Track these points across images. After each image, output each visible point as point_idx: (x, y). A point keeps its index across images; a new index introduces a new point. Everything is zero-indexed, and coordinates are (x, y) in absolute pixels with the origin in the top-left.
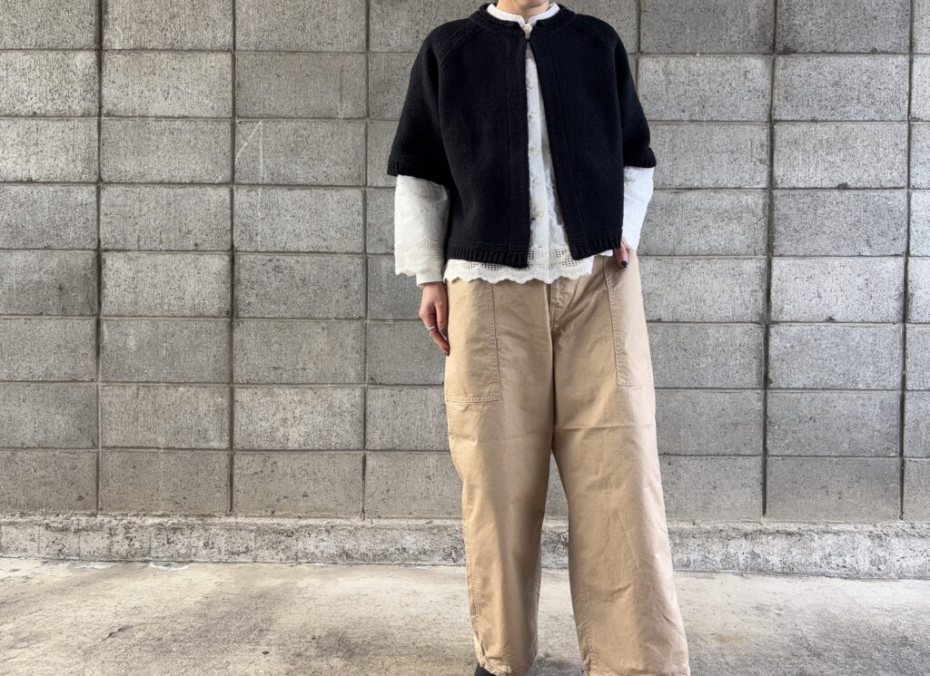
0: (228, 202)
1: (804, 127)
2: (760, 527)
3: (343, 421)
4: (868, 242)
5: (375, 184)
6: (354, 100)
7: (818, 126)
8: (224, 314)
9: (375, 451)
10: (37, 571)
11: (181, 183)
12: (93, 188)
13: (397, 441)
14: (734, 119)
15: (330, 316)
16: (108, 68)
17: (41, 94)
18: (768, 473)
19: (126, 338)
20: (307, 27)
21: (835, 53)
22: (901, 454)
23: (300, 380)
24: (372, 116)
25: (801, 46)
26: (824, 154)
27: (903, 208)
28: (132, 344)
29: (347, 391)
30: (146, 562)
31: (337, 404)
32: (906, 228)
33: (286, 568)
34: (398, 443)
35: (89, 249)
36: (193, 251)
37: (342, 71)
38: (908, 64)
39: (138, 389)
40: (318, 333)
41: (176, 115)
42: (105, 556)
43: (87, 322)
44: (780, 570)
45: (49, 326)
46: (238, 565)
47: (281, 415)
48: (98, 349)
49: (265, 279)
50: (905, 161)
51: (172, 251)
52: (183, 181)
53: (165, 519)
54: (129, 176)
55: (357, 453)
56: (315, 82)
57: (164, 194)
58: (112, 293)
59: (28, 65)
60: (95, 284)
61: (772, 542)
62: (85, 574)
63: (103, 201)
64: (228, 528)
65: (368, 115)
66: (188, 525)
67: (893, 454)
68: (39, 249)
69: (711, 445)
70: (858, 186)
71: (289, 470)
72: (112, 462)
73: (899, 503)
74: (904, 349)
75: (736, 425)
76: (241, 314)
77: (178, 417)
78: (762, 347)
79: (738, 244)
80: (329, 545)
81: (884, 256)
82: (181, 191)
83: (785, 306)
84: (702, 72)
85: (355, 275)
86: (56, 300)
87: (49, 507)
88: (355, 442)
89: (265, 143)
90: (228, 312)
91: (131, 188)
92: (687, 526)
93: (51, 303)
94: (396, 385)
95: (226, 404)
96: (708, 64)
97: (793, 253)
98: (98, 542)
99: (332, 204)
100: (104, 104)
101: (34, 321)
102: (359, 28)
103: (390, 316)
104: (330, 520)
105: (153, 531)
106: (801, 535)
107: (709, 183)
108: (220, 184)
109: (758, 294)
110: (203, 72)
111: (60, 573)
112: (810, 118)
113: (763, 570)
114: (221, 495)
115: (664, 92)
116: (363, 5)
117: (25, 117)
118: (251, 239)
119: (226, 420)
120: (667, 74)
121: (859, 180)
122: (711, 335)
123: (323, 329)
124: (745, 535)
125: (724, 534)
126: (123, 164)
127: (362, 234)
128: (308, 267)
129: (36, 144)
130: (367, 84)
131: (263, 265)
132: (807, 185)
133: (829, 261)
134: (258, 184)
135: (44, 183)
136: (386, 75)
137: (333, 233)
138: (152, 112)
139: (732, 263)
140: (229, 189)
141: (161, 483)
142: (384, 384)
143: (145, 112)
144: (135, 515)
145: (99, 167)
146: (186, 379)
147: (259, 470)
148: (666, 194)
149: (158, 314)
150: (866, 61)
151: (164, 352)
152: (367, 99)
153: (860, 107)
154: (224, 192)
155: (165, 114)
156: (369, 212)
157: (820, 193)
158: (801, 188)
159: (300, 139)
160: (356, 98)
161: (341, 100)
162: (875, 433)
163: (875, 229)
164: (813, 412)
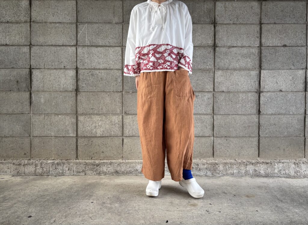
0: (75, 52)
1: (272, 25)
2: (257, 161)
3: (115, 127)
7: (277, 25)
8: (74, 90)
9: (127, 137)
10: (10, 179)
11: (59, 45)
12: (28, 47)
13: (134, 133)
14: (248, 23)
15: (111, 91)
16: (33, 6)
17: (10, 15)
18: (260, 143)
19: (40, 99)
22: (304, 136)
23: (101, 113)
24: (124, 22)
26: (278, 35)
27: (305, 53)
28: (42, 101)
29: (117, 116)
30: (49, 175)
31: (113, 121)
32: (306, 59)
33: (97, 176)
34: (134, 134)
35: (27, 68)
36: (64, 69)
37: (114, 7)
38: (306, 4)
39: (45, 116)
40: (107, 97)
41: (57, 22)
42: (34, 174)
43: (27, 93)
44: (264, 175)
45: (13, 95)
46: (80, 176)
47: (94, 125)
48: (31, 103)
49: (88, 78)
50: (305, 37)
51: (56, 69)
52: (60, 45)
53: (55, 161)
54: (41, 43)
55: (120, 137)
56: (105, 10)
57: (53, 49)
58: (35, 83)
59: (5, 4)
60: (29, 80)
61: (261, 166)
62: (27, 179)
63: (32, 52)
64: (77, 164)
65: (123, 22)
66: (63, 163)
67: (302, 136)
68: (10, 68)
69: (241, 134)
70: (290, 45)
71: (97, 144)
72: (36, 141)
73: (304, 152)
74: (305, 100)
75: (249, 126)
76: (80, 90)
77: (59, 126)
78: (258, 100)
79: (249, 65)
80: (111, 169)
81: (299, 69)
82: (59, 48)
83: (265, 86)
84: (237, 7)
85: (119, 77)
86: (16, 86)
87: (14, 157)
88: (120, 134)
89: (88, 31)
90: (75, 90)
91: (41, 47)
92: (233, 161)
93: (14, 87)
94: (134, 114)
95: (75, 121)
96: (239, 4)
97: (268, 68)
98: (31, 169)
99: (111, 52)
100: (32, 18)
101: (8, 93)
103: (131, 91)
104: (111, 161)
105: (51, 165)
106: (271, 163)
107: (239, 45)
108: (72, 46)
109: (256, 82)
110: (66, 7)
111: (18, 179)
112: (273, 22)
113: (259, 175)
114: (74, 152)
115: (224, 14)
117: (5, 23)
118: (83, 65)
119: (75, 127)
120: (225, 7)
121: (290, 43)
122: (240, 96)
123: (108, 95)
124: (253, 164)
125: (245, 163)
126: (39, 39)
127: (121, 63)
128: (103, 74)
129: (9, 32)
130: (123, 11)
131: (88, 73)
132: (273, 45)
133: (280, 71)
134: (86, 46)
135: (12, 45)
136: (130, 8)
137: (111, 62)
138: (49, 21)
139: (248, 72)
140: (75, 47)
141: (53, 148)
142: (130, 114)
143: (46, 21)
144: (44, 160)
145: (30, 40)
146: (61, 113)
147: (87, 144)
148: (225, 49)
149: (51, 90)
150: (292, 3)
151: (54, 104)
152: (123, 16)
153: (290, 19)
154: (74, 48)
155: (53, 21)
157: (277, 48)
158: (271, 46)
159: (100, 30)
160: (119, 16)
161: (114, 17)
162: (296, 129)
163: (296, 60)
164: (275, 122)
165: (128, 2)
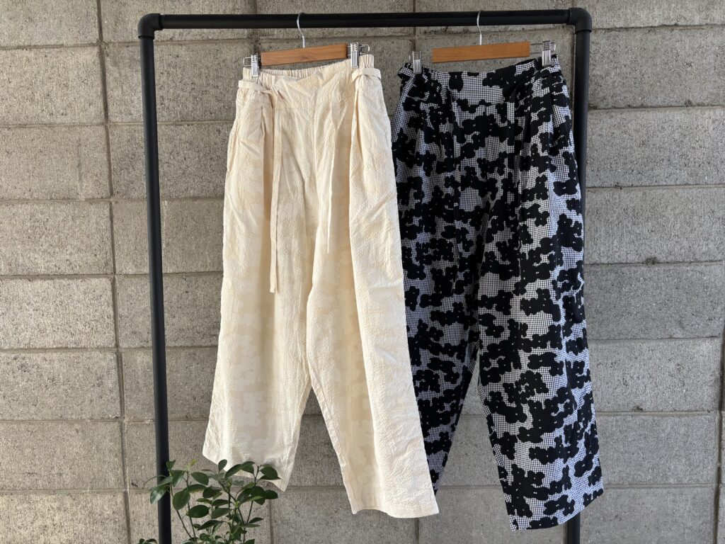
1: (606, 195)
3: (105, 529)
4: (680, 324)
5: (124, 272)
6: (95, 178)
7: (623, 193)
15: (84, 416)
20: (37, 96)
21: (643, 107)
23: (56, 486)
24: (116, 196)
25: (602, 101)
26: (629, 225)
29: (108, 497)
31: (98, 511)
37: (80, 145)
40: (72, 436)
47: (40, 523)
49: (12, 379)
56: (50, 159)
65: (112, 195)
70: (669, 259)
81: (699, 338)
85: (108, 372)
99: (78, 295)
102: (94, 95)
112: (612, 183)
116: (98, 68)
121: (670, 253)
123: (77, 431)
127: (113, 328)
128: (56, 365)
130: (109, 160)
131: (8, 364)
132: (610, 260)
133: (637, 345)
136: (130, 149)
137: (80, 327)
150: (679, 116)
152: (110, 176)
153: (671, 169)
156: (119, 303)
157: (624, 269)
158: (603, 264)
159: (37, 224)
160: (97, 176)
161: (80, 179)
162: (687, 530)
163: (688, 309)
164: (620, 510)
165: (125, 128)
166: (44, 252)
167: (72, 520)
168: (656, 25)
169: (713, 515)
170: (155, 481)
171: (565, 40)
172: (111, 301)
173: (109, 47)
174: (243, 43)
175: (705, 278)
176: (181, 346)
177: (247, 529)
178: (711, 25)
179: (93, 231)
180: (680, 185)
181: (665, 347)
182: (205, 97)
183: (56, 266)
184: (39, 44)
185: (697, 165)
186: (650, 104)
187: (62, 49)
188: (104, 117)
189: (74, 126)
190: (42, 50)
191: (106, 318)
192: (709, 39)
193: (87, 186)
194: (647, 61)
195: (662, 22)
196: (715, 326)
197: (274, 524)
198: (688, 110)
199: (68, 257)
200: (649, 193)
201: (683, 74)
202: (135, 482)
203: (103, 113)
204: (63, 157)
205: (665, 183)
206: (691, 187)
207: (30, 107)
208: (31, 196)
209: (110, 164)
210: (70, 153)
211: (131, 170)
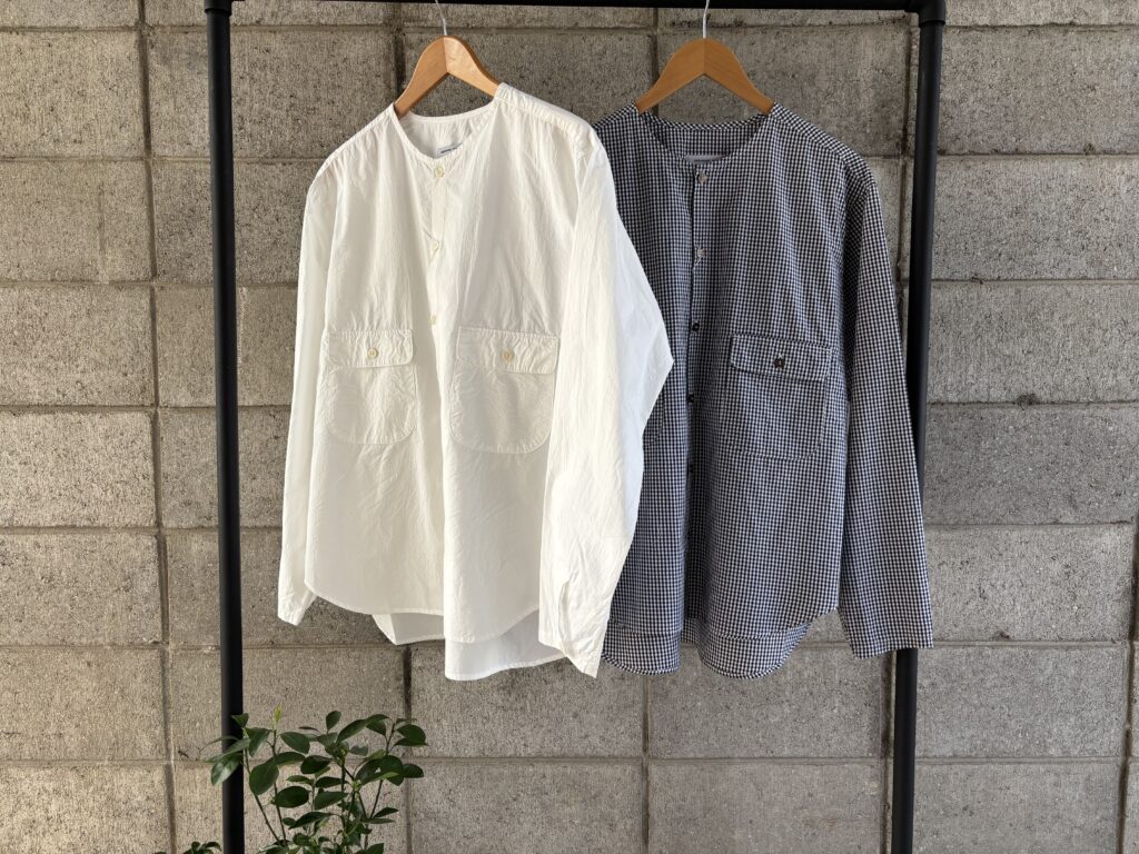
166: (39, 367)
167: (78, 810)
168: (1040, 22)
169: (1117, 807)
170: (219, 747)
171: (896, 42)
172: (150, 452)
173: (154, 33)
174: (377, 32)
175: (1111, 429)
176: (265, 527)
177: (370, 826)
178: (1127, 25)
179: (123, 334)
180: (1074, 279)
181: (1047, 537)
182: (313, 120)
183: (58, 391)
184: (38, 25)
185: (1102, 248)
186: (1028, 149)
187: (76, 34)
188: (143, 146)
189: (94, 161)
190: (42, 35)
191: (141, 477)
192: (1125, 47)
193: (112, 261)
194: (1025, 80)
195: (1050, 19)
196: (1126, 505)
197: (413, 819)
198: (1089, 160)
199: (78, 376)
200: (1026, 291)
201: (1081, 102)
202: (183, 749)
203: (142, 141)
204: (73, 212)
205: (1050, 276)
206: (1090, 282)
207: (19, 128)
208: (20, 274)
209: (152, 225)
210: (87, 206)
211: (187, 234)
